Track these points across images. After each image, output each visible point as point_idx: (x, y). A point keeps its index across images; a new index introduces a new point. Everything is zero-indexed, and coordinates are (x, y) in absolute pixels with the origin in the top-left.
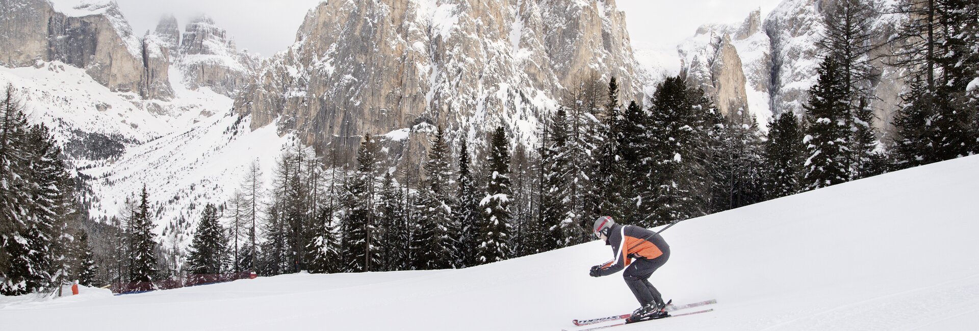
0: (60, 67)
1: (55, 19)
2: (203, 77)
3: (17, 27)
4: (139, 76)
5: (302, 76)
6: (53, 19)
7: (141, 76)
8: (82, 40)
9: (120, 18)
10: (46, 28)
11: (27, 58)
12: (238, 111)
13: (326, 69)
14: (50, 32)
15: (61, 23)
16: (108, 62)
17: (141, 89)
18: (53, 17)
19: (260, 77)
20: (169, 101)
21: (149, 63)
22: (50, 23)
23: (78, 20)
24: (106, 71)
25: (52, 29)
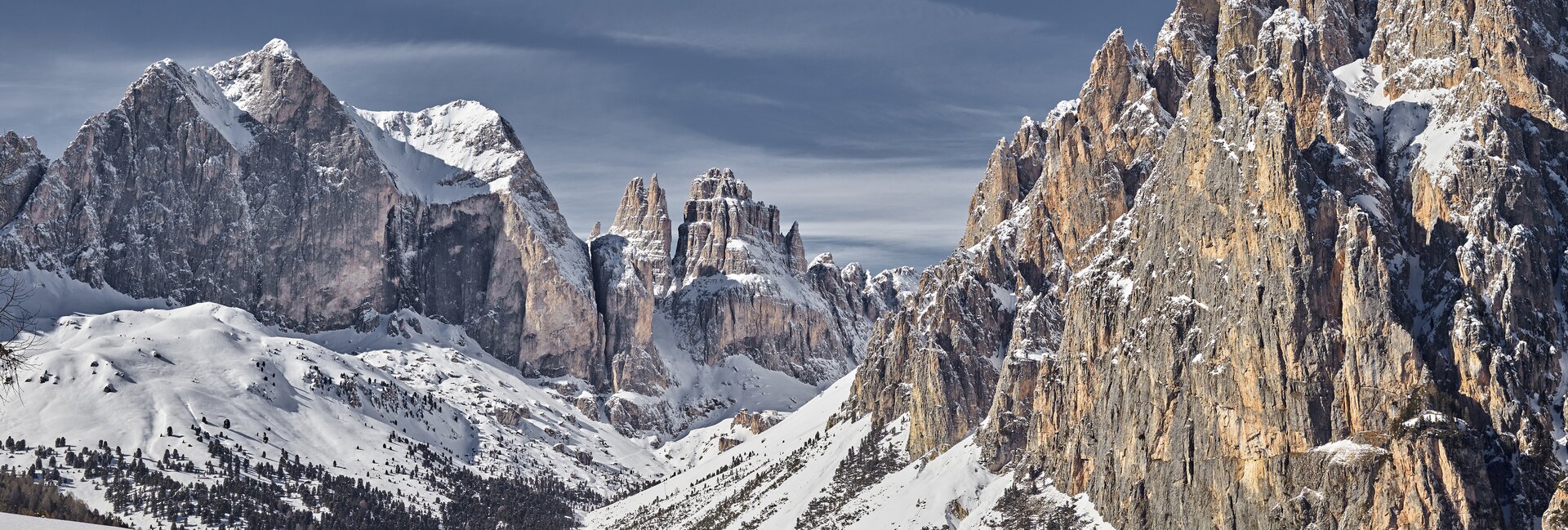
0: (413, 323)
1: (401, 212)
2: (733, 329)
3: (323, 235)
4: (587, 335)
5: (1039, 308)
6: (396, 212)
7: (592, 334)
8: (459, 256)
9: (540, 200)
10: (382, 234)
11: (343, 307)
12: (871, 406)
13: (1113, 283)
14: (391, 242)
15: (413, 220)
16: (516, 306)
17: (592, 368)
18: (398, 207)
19: (919, 318)
20: (656, 393)
21: (609, 303)
22: (389, 223)
23: (449, 210)
24: (512, 327)
25: (395, 235)
